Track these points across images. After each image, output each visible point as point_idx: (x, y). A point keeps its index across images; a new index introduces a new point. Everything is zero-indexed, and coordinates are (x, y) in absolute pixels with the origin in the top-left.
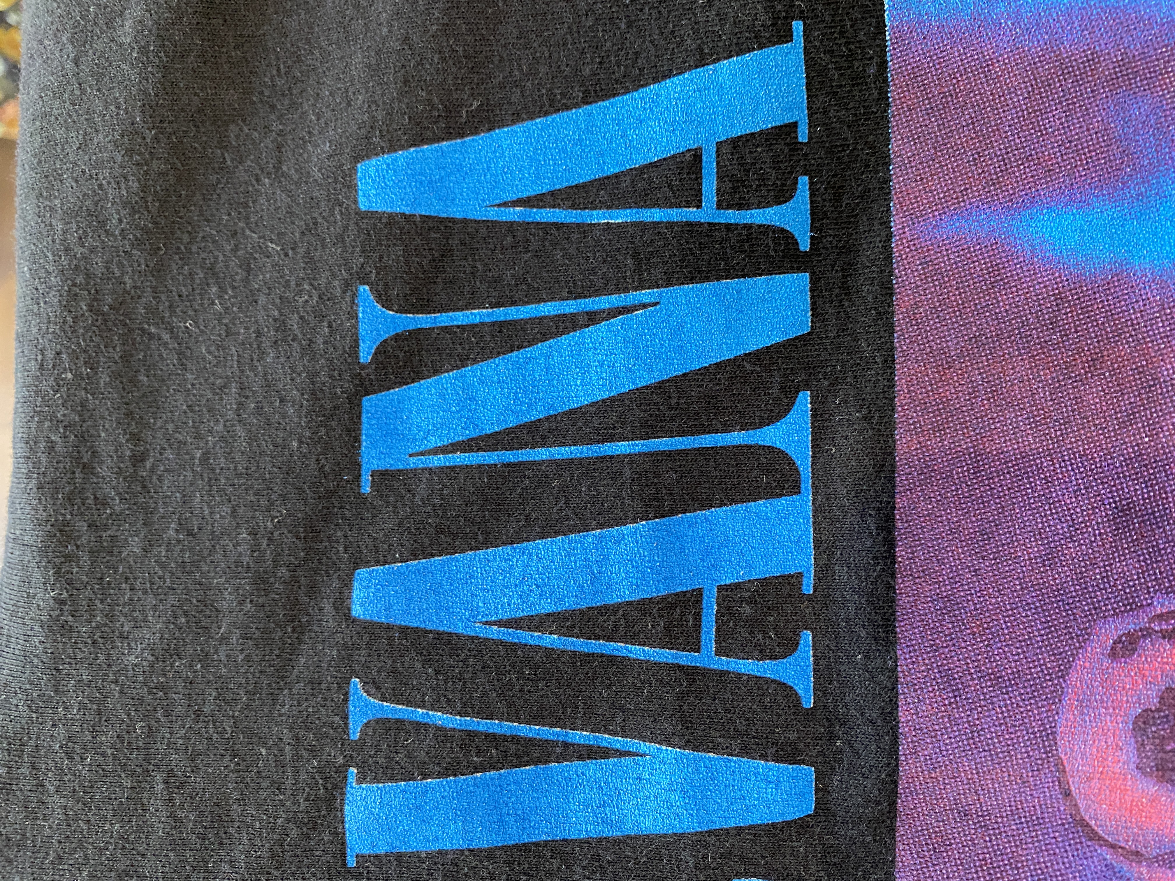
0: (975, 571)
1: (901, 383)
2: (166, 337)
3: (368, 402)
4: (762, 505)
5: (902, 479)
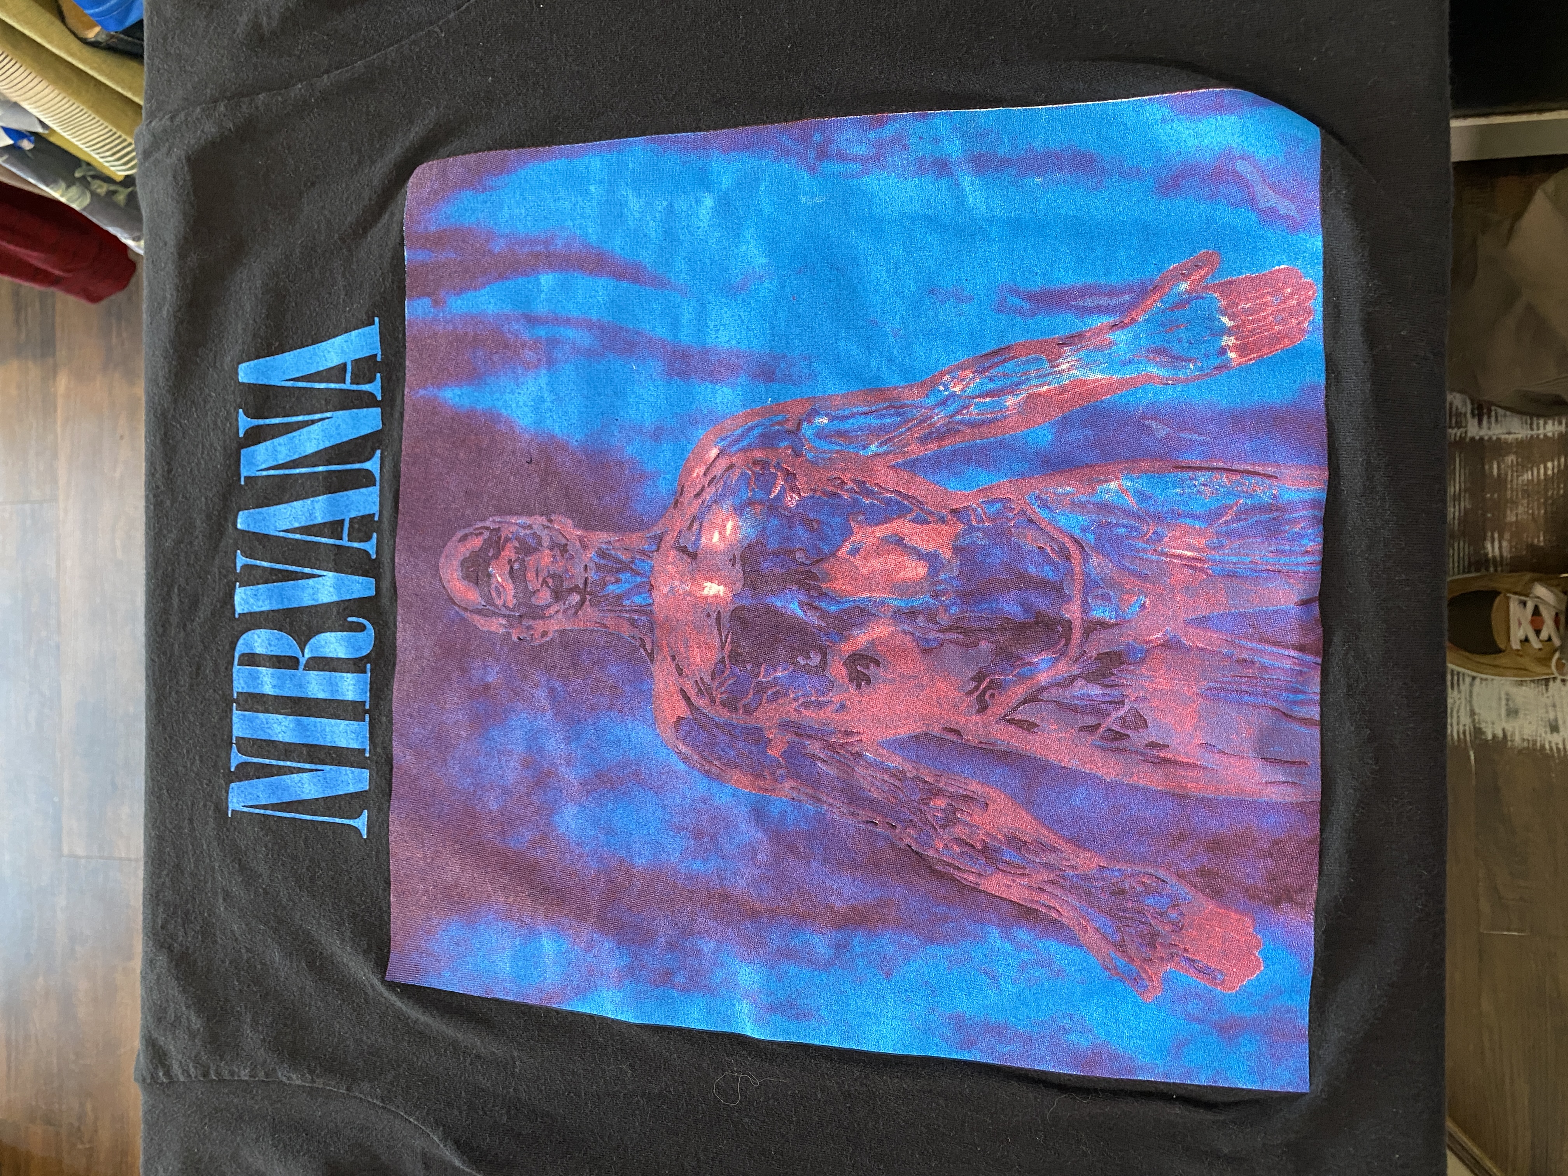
0: (424, 513)
1: (403, 447)
2: (178, 426)
3: (243, 451)
4: (363, 490)
5: (402, 480)
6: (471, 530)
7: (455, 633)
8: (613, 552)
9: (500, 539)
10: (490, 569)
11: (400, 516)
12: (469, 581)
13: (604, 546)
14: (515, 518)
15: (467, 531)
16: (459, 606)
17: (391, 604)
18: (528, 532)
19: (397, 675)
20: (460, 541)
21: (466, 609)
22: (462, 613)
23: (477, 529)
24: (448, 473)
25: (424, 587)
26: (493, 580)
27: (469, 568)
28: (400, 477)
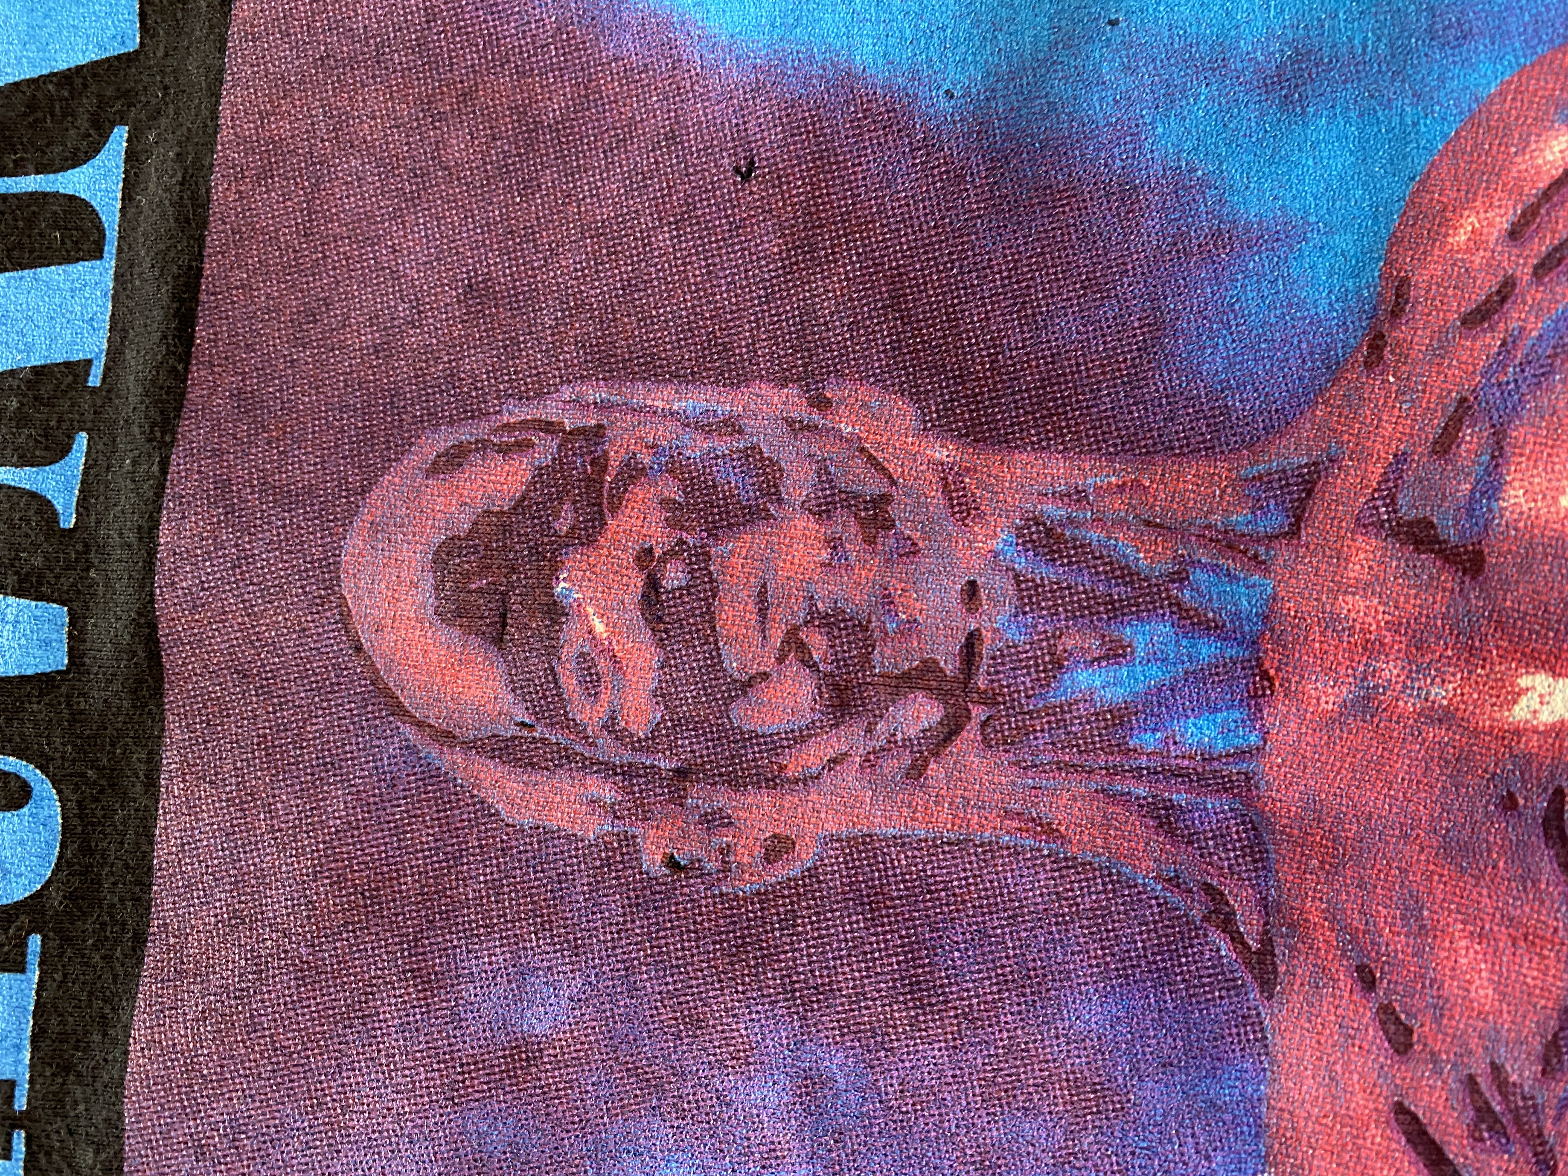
0: (292, 361)
1: (225, 112)
4: (54, 273)
5: (214, 238)
6: (482, 429)
7: (398, 831)
8: (1095, 535)
9: (604, 469)
10: (560, 587)
11: (197, 372)
12: (467, 630)
13: (1054, 511)
14: (668, 391)
15: (465, 434)
16: (420, 724)
17: (139, 704)
18: (722, 446)
19: (147, 986)
20: (434, 470)
21: (446, 738)
22: (431, 751)
23: (508, 427)
24: (397, 215)
25: (275, 648)
26: (571, 631)
27: (467, 576)
28: (204, 224)
